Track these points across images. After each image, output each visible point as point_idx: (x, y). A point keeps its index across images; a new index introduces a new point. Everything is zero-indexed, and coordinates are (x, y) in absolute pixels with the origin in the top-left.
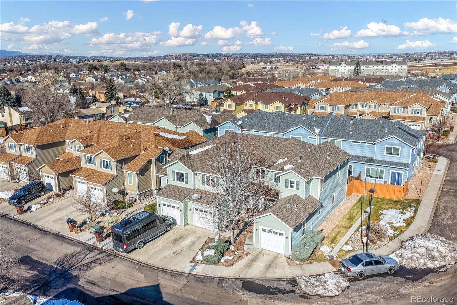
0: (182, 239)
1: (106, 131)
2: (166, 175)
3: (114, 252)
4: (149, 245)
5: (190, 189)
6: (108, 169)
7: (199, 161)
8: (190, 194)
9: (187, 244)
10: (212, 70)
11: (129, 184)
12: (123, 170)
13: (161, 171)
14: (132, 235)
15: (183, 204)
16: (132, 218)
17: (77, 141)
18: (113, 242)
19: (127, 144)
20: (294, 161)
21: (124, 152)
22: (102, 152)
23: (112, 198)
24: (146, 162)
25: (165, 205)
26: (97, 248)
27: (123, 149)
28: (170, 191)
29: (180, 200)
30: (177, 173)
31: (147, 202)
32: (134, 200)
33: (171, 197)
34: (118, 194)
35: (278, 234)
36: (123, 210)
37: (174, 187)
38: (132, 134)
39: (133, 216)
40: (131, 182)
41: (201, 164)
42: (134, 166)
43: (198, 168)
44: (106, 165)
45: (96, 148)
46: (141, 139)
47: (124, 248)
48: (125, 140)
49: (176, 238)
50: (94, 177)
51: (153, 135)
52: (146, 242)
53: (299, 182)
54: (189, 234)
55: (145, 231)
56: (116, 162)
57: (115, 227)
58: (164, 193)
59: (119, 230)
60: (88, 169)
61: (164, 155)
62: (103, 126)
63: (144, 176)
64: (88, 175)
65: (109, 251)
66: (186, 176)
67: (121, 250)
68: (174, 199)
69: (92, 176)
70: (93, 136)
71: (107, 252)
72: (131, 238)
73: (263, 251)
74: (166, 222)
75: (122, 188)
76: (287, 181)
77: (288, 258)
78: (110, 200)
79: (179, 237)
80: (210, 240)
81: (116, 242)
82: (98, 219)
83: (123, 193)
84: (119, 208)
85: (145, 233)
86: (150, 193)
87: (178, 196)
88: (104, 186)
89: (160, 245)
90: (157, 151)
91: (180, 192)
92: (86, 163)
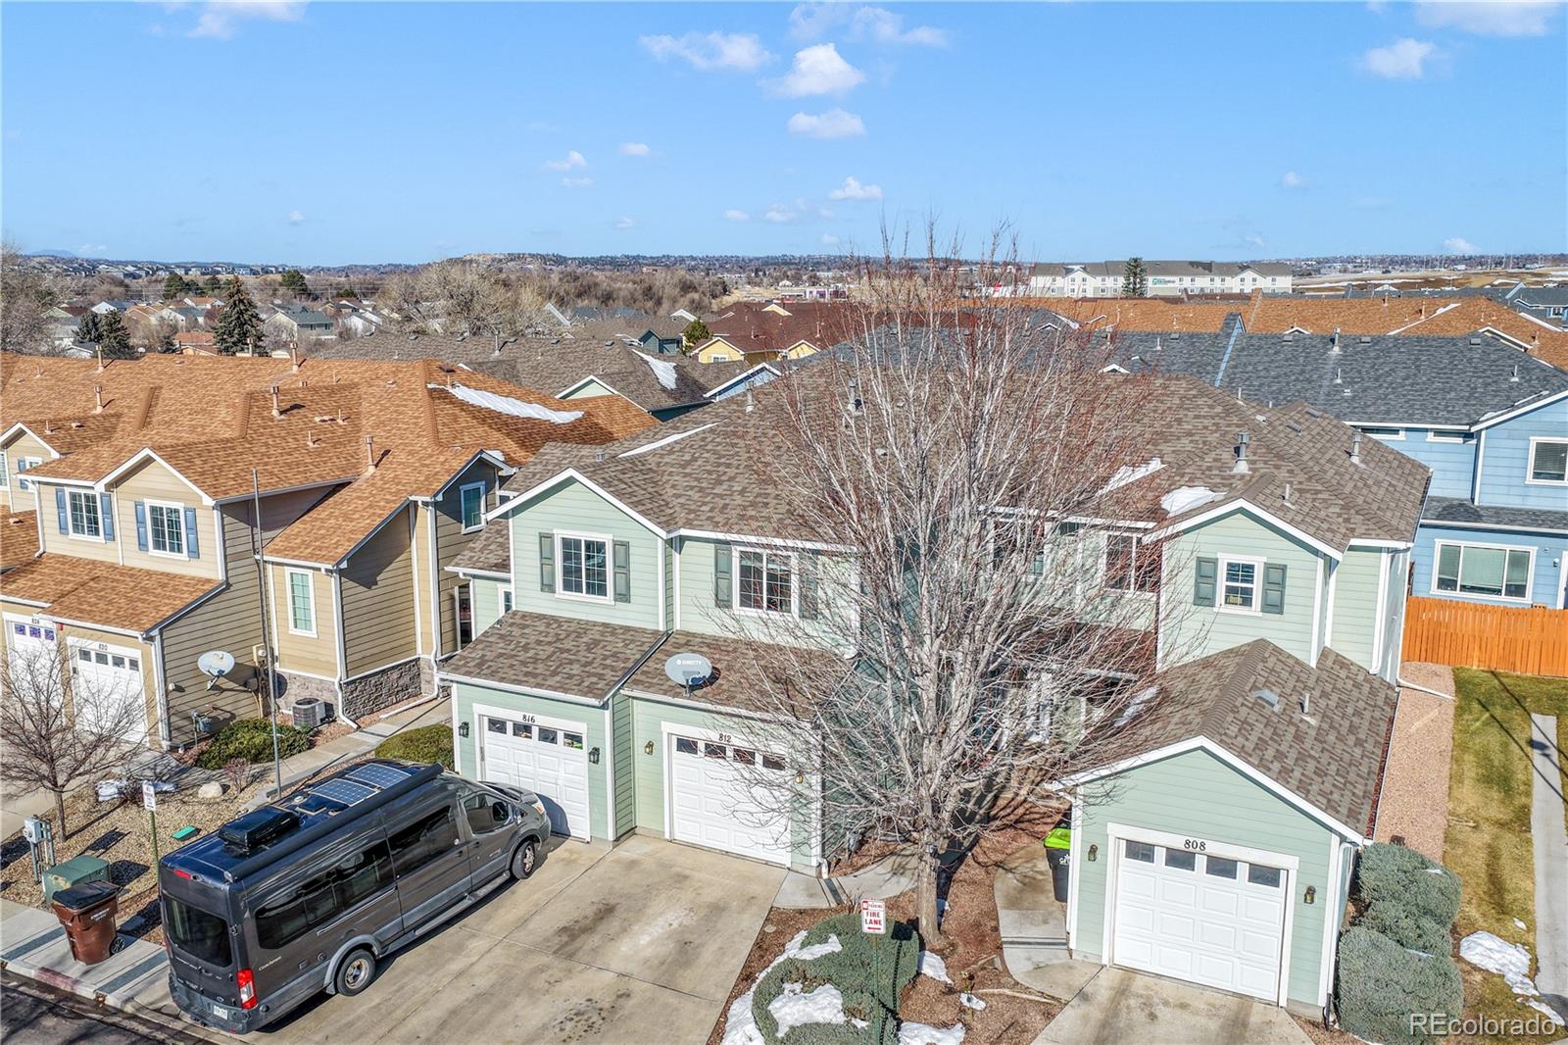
0: (613, 924)
1: (185, 395)
2: (504, 566)
3: (178, 1026)
4: (407, 971)
5: (644, 631)
6: (180, 550)
7: (686, 475)
8: (646, 657)
9: (648, 952)
10: (620, 289)
11: (293, 631)
12: (257, 557)
13: (472, 549)
14: (300, 911)
15: (607, 713)
16: (298, 800)
17: (32, 438)
18: (174, 962)
19: (283, 433)
20: (1209, 469)
21: (266, 464)
22: (148, 461)
23: (198, 703)
24: (387, 513)
25: (497, 725)
26: (64, 1004)
27: (264, 450)
28: (526, 648)
29: (590, 691)
30: (566, 543)
31: (386, 725)
32: (320, 713)
33: (535, 676)
34: (232, 685)
35: (1243, 871)
36: (257, 768)
37: (548, 625)
38: (315, 390)
39: (309, 791)
40: (307, 621)
41: (701, 490)
42: (323, 537)
43: (690, 511)
44: (166, 530)
45: (120, 451)
46: (358, 414)
47: (245, 998)
48: (275, 413)
49: (576, 915)
50: (100, 598)
51: (422, 394)
52: (392, 948)
53: (1283, 569)
54: (650, 891)
55: (386, 881)
56: (225, 508)
57: (184, 863)
58: (489, 655)
59: (210, 882)
60: (75, 563)
61: (481, 485)
62: (172, 376)
63: (375, 591)
64: (69, 587)
65: (145, 1022)
66: (621, 561)
67: (221, 1012)
68: (555, 689)
69: (91, 589)
70: (118, 416)
71: (126, 1023)
72: (288, 928)
73: (1139, 984)
74: (507, 826)
75: (257, 653)
76: (1207, 569)
77: (1314, 1024)
78: (189, 718)
79: (590, 911)
80: (785, 923)
81: (190, 960)
82: (103, 823)
83: (259, 680)
84: (231, 756)
85: (380, 897)
86: (406, 680)
87: (576, 669)
88: (151, 639)
89: (477, 969)
90: (442, 463)
91: (589, 650)
92: (63, 529)
